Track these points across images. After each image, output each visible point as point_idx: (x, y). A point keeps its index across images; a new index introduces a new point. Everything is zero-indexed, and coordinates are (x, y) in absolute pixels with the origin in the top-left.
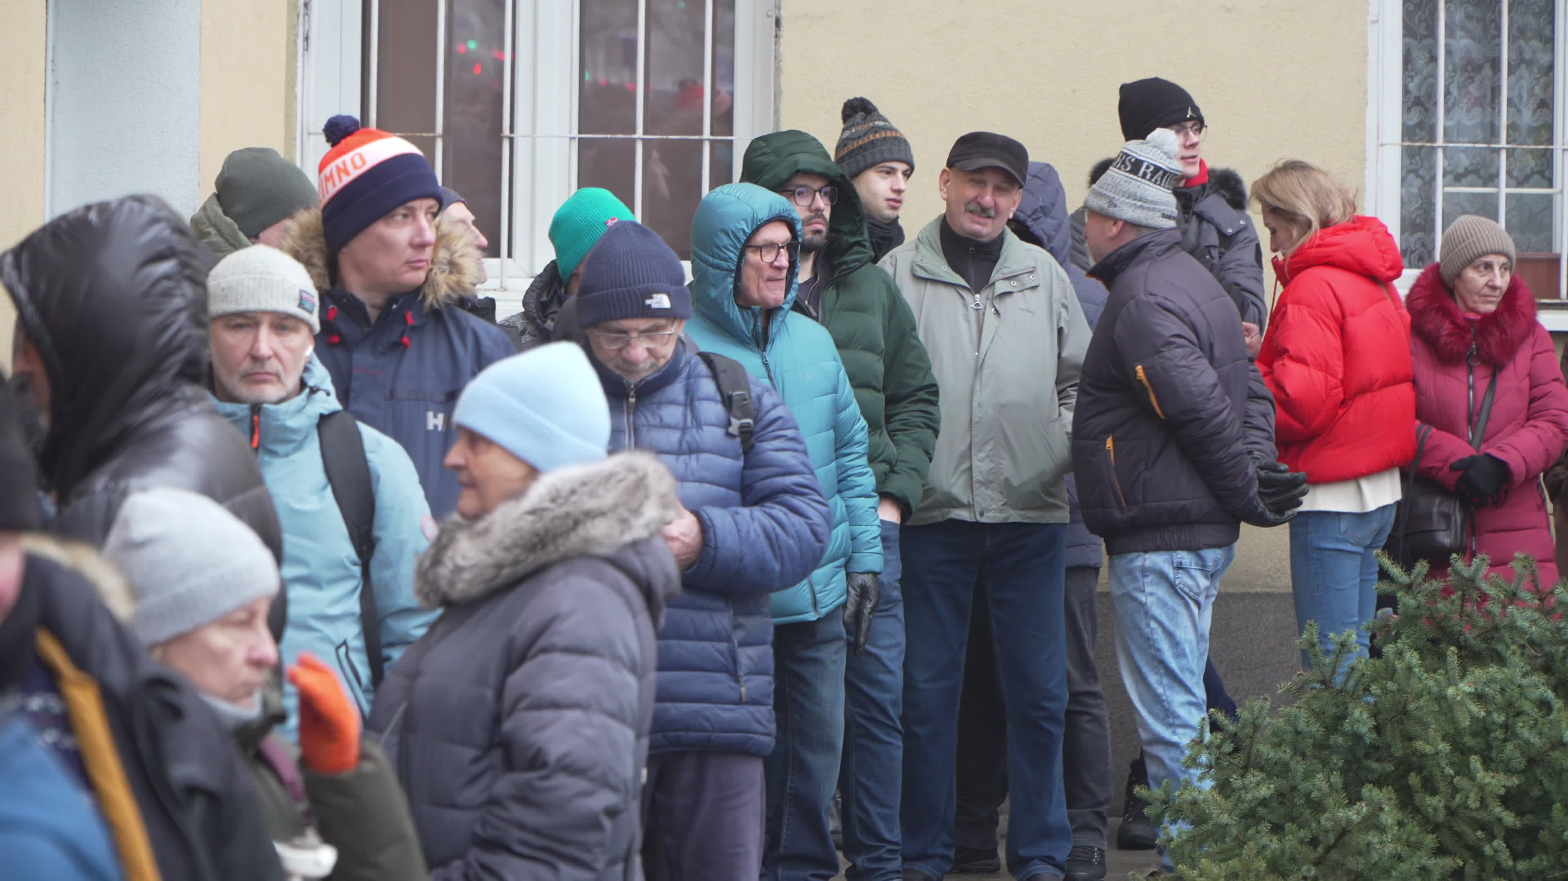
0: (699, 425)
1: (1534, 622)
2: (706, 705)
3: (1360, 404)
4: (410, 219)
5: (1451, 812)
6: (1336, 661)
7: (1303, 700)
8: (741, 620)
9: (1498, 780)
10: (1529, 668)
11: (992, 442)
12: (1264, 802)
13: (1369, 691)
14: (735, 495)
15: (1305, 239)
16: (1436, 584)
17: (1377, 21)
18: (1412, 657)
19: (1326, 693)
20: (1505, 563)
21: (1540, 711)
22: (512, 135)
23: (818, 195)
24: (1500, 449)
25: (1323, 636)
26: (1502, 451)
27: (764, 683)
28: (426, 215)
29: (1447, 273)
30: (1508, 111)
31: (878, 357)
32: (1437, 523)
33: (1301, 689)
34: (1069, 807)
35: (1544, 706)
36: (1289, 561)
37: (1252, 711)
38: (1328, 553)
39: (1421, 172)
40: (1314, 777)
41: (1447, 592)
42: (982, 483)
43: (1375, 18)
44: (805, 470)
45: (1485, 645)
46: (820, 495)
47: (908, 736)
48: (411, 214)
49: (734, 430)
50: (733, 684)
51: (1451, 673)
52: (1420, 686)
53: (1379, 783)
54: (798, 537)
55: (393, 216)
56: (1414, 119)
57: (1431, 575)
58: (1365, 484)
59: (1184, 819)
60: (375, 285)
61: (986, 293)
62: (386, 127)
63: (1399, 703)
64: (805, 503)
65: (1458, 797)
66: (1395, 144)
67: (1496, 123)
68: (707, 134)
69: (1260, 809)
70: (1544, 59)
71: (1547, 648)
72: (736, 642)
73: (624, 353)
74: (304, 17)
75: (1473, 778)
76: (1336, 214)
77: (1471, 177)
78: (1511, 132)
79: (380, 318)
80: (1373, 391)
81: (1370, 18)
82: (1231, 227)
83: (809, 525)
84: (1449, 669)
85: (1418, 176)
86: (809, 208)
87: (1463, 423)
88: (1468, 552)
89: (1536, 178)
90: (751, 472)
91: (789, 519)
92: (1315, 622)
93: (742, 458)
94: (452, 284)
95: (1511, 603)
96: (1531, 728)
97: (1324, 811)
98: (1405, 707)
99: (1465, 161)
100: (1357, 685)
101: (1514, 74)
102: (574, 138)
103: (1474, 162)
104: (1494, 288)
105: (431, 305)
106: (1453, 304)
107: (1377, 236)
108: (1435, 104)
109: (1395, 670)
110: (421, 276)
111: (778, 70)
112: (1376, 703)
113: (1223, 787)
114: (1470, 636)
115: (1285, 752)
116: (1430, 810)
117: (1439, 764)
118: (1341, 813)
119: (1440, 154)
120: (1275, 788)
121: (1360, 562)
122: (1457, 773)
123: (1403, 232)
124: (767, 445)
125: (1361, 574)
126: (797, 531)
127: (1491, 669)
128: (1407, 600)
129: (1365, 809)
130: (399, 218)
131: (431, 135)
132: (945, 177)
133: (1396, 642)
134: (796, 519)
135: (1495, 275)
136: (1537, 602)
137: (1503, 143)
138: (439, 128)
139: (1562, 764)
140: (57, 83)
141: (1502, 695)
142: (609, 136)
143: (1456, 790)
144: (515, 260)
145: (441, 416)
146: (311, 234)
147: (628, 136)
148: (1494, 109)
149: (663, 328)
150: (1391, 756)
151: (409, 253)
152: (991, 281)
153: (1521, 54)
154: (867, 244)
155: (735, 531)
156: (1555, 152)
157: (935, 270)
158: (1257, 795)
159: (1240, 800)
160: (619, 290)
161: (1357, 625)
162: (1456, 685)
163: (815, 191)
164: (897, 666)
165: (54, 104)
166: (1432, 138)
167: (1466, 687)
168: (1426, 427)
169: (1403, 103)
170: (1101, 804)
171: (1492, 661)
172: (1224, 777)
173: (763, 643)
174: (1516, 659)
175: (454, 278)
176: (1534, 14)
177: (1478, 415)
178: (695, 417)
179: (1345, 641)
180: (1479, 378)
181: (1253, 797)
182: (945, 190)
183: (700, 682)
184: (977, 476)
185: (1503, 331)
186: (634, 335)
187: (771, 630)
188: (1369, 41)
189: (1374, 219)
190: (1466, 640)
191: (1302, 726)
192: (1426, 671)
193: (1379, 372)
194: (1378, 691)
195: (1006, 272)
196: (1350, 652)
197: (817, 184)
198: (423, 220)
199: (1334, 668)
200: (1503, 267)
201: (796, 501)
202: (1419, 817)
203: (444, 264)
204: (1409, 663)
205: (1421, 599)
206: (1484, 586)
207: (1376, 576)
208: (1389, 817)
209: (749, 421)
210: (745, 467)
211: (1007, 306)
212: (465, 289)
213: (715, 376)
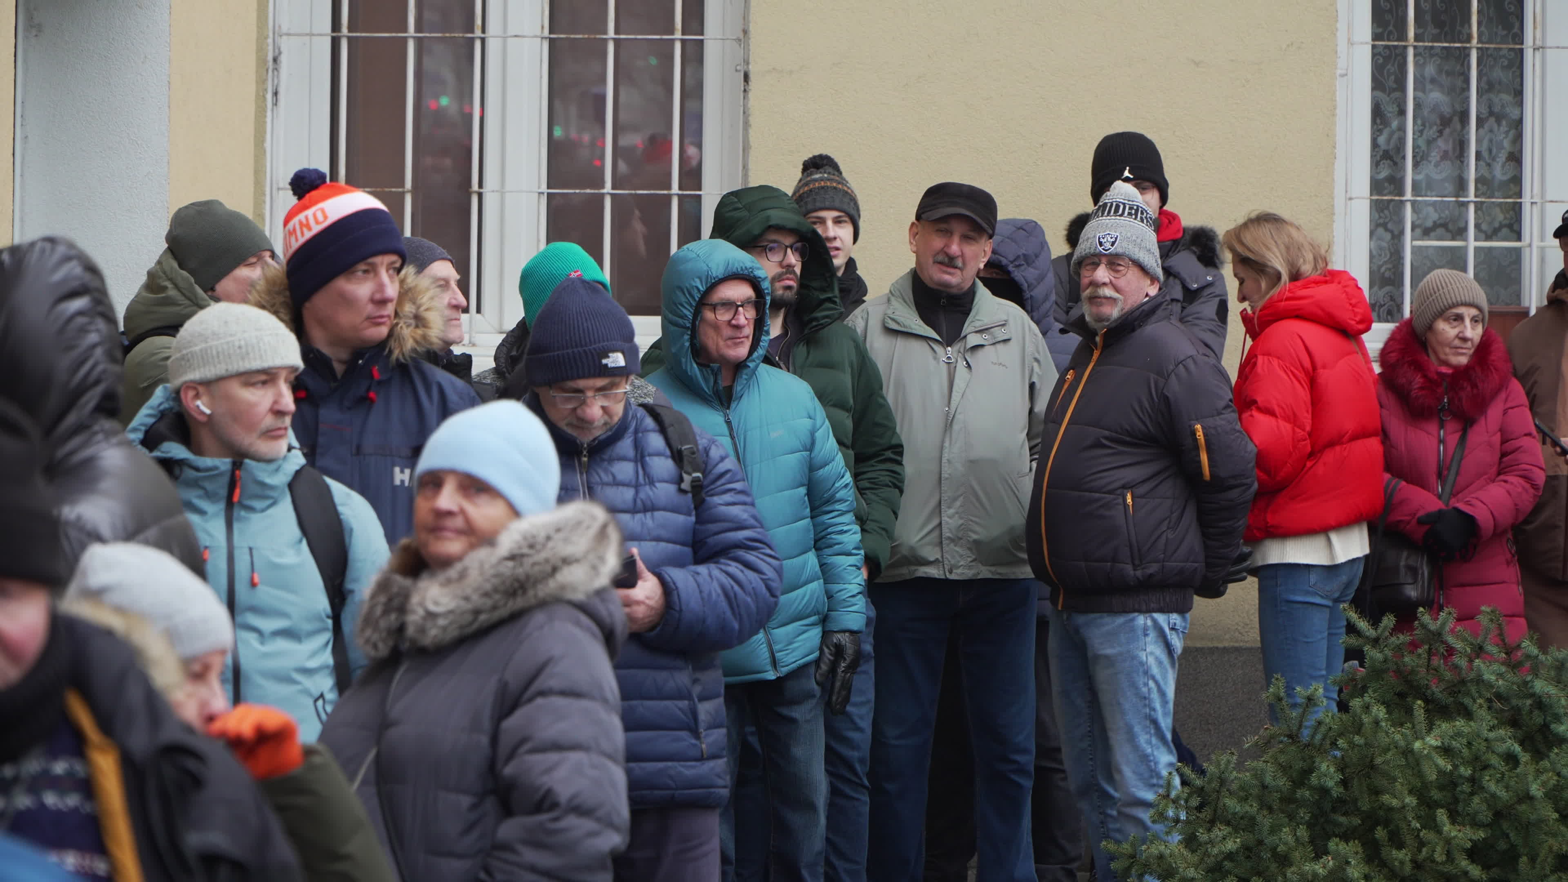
0: (651, 482)
1: (1500, 675)
2: (670, 764)
3: (1330, 457)
4: (372, 275)
5: (1417, 865)
6: (1303, 715)
7: (1270, 754)
8: (698, 675)
9: (1464, 833)
10: (1496, 722)
11: (962, 498)
12: (1230, 856)
13: (1336, 745)
14: (688, 550)
15: (1275, 291)
16: (1403, 638)
17: (1346, 75)
18: (1379, 711)
19: (1293, 748)
20: (1472, 618)
21: (1507, 764)
22: (481, 190)
23: (789, 251)
24: (1468, 503)
25: (1289, 690)
26: (1470, 505)
27: (720, 736)
28: (387, 271)
29: (1418, 326)
30: (1476, 164)
31: (847, 414)
32: (1404, 576)
33: (1268, 743)
34: (1036, 863)
35: (1511, 759)
36: (1257, 615)
37: (1218, 764)
38: (1296, 606)
39: (1390, 226)
40: (1281, 831)
41: (1414, 645)
42: (951, 540)
43: (1344, 72)
44: (758, 525)
45: (1452, 699)
46: (771, 548)
47: (876, 791)
48: (372, 270)
49: (685, 485)
50: (694, 741)
51: (1418, 727)
52: (1387, 740)
53: (1345, 837)
54: (755, 594)
55: (353, 272)
56: (1384, 174)
57: (1397, 629)
58: (1334, 537)
59: (1151, 874)
60: (338, 341)
61: (958, 346)
62: (354, 182)
63: (1366, 756)
64: (757, 557)
65: (1424, 850)
66: (1364, 198)
67: (1465, 177)
68: (675, 189)
69: (1226, 863)
70: (1514, 113)
71: (1514, 702)
72: (695, 698)
73: (579, 411)
74: (273, 72)
75: (1439, 832)
76: (1307, 268)
77: (1440, 231)
78: (1479, 186)
79: (346, 373)
80: (1343, 443)
81: (1339, 72)
82: (1196, 282)
83: (762, 580)
84: (1416, 723)
85: (1387, 230)
86: (780, 264)
87: (1433, 478)
88: (1435, 606)
89: (1505, 231)
90: (703, 527)
91: (746, 576)
92: (1281, 677)
93: (694, 513)
94: (418, 338)
95: (1478, 657)
96: (1498, 781)
97: (1291, 865)
98: (1372, 761)
99: (1433, 216)
100: (1323, 739)
101: (1483, 127)
102: (543, 193)
103: (1443, 215)
104: (1465, 340)
105: (397, 360)
106: (1426, 358)
107: (1347, 289)
108: (1404, 158)
109: (1361, 725)
110: (383, 331)
111: (746, 125)
112: (1343, 757)
113: (1190, 841)
114: (1436, 689)
115: (1251, 806)
116: (1396, 863)
117: (1405, 817)
118: (1307, 867)
119: (1408, 208)
120: (1241, 842)
121: (1328, 616)
122: (1424, 827)
123: (1371, 286)
124: (717, 499)
125: (1329, 628)
126: (753, 588)
127: (1458, 723)
128: (1373, 654)
129: (1331, 863)
130: (360, 274)
131: (400, 190)
132: (915, 230)
133: (1362, 697)
134: (751, 574)
135: (1465, 327)
136: (1504, 655)
137: (1472, 197)
138: (408, 184)
139: (1529, 819)
140: (26, 137)
141: (1470, 748)
142: (577, 191)
143: (1422, 844)
144: (483, 316)
145: (407, 470)
146: (277, 289)
147: (596, 191)
148: (1462, 162)
149: (617, 385)
150: (1358, 810)
151: (370, 309)
152: (962, 335)
153: (1490, 107)
154: (837, 300)
155: (697, 593)
156: (1523, 204)
157: (907, 322)
158: (1223, 848)
159: (1206, 854)
160: (576, 350)
161: (1326, 678)
162: (1423, 739)
163: (787, 247)
164: (866, 724)
165: (23, 158)
166: (1401, 192)
167: (1432, 741)
168: (1395, 481)
169: (1372, 156)
170: (1073, 860)
171: (1459, 714)
172: (1190, 832)
173: (717, 696)
174: (1483, 713)
175: (420, 332)
176: (1503, 67)
177: (1448, 469)
178: (646, 473)
179: (1312, 695)
180: (1450, 433)
181: (1220, 850)
182: (914, 243)
183: (664, 741)
184: (946, 533)
185: (1474, 386)
186: (590, 394)
187: (723, 687)
188: (1338, 93)
189: (1345, 272)
190: (1433, 693)
191: (1268, 779)
192: (1393, 725)
193: (1349, 425)
194: (1345, 746)
195: (978, 325)
196: (1315, 705)
197: (788, 240)
198: (384, 276)
199: (1301, 722)
200: (1474, 320)
201: (750, 557)
202: (1385, 871)
203: (409, 318)
204: (1376, 717)
205: (1388, 652)
206: (1451, 640)
207: (1344, 630)
208: (1355, 871)
209: (699, 475)
210: (697, 522)
211: (979, 359)
212: (431, 343)
213: (663, 430)
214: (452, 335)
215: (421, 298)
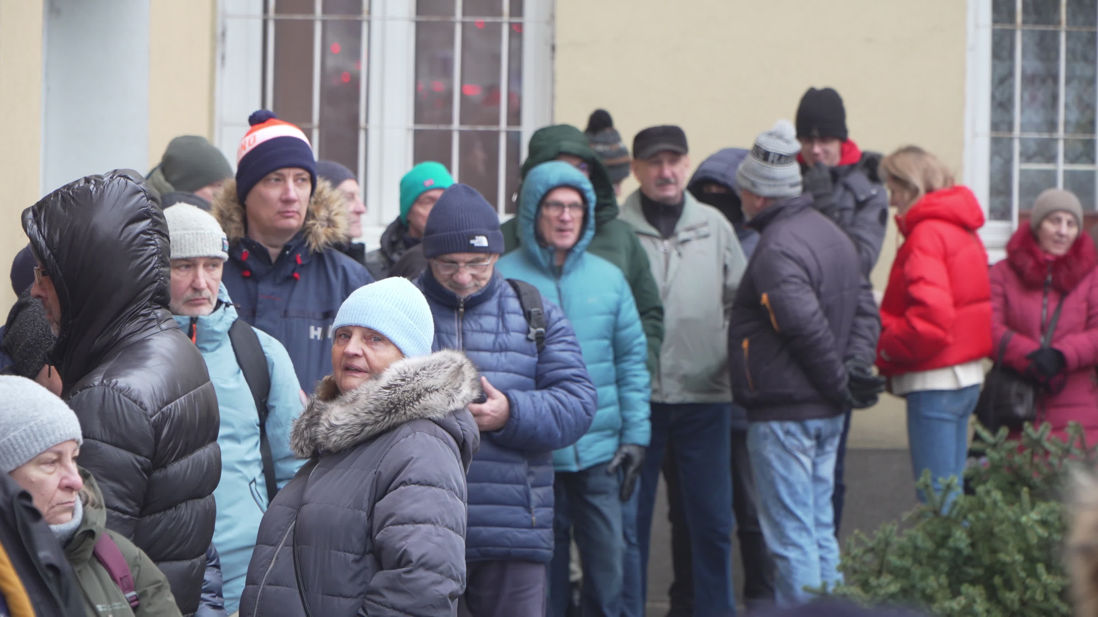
0: (507, 331)
2: (509, 529)
4: (281, 182)
5: (1023, 603)
7: (921, 525)
8: (533, 469)
9: (1056, 581)
11: (674, 346)
12: (892, 596)
13: (967, 518)
14: (531, 381)
16: (1014, 444)
17: (973, 49)
18: (997, 495)
19: (936, 520)
20: (1062, 430)
22: (367, 127)
24: (1060, 345)
25: (934, 480)
27: (547, 513)
28: (295, 181)
30: (1065, 112)
32: (1014, 399)
33: (919, 517)
37: (884, 532)
38: (933, 420)
39: (1003, 154)
40: (928, 578)
41: (1021, 449)
42: (667, 375)
43: (972, 47)
44: (580, 365)
45: (1047, 486)
46: (589, 382)
48: (282, 179)
49: (531, 336)
50: (527, 514)
51: (1024, 506)
52: (1002, 515)
53: (973, 582)
54: (575, 412)
55: (268, 179)
56: (999, 118)
57: (1010, 437)
58: (959, 369)
61: (672, 240)
63: (988, 527)
64: (580, 388)
65: (1028, 593)
66: (986, 135)
67: (1056, 119)
68: (503, 126)
72: (529, 485)
73: (454, 277)
74: (221, 43)
75: (1039, 580)
76: (939, 184)
77: (1039, 158)
78: (1066, 126)
79: (278, 260)
81: (968, 47)
82: (863, 195)
83: (582, 403)
84: (1023, 503)
85: (1001, 157)
89: (1084, 158)
90: (543, 365)
91: (568, 399)
92: (928, 470)
93: (537, 355)
94: (329, 235)
95: (1066, 457)
97: (935, 602)
98: (992, 530)
99: (1033, 147)
100: (958, 514)
101: (1069, 85)
102: (411, 129)
103: (1040, 147)
104: (1064, 237)
105: (314, 250)
106: (1037, 248)
107: (968, 199)
108: (1014, 106)
109: (985, 504)
111: (553, 82)
112: (971, 527)
113: (864, 586)
114: (1037, 480)
115: (907, 561)
116: (1009, 602)
117: (1015, 569)
118: (947, 604)
119: (1017, 142)
120: (900, 586)
121: (956, 427)
122: (1029, 576)
123: (990, 197)
124: (553, 347)
126: (574, 408)
127: (1051, 504)
128: (992, 454)
129: (963, 601)
131: (309, 126)
133: (985, 484)
134: (573, 399)
135: (1063, 227)
136: (1084, 456)
137: (1061, 135)
138: (316, 120)
141: (1060, 521)
142: (433, 127)
143: (1027, 588)
145: (320, 330)
147: (448, 127)
148: (1054, 110)
149: (483, 260)
150: (982, 564)
151: (280, 206)
152: (675, 232)
153: (1073, 71)
155: (532, 408)
156: (1095, 141)
158: (888, 591)
159: (876, 594)
160: (452, 233)
162: (1028, 514)
166: (1012, 131)
167: (1034, 516)
168: (1010, 332)
169: (990, 106)
171: (1052, 498)
173: (548, 485)
175: (330, 230)
177: (1049, 326)
178: (504, 326)
180: (1051, 301)
181: (886, 592)
183: (504, 513)
184: (663, 370)
185: (1069, 268)
186: (462, 264)
187: (553, 475)
188: (967, 63)
190: (1035, 483)
191: (919, 542)
192: (1007, 505)
194: (973, 519)
195: (687, 226)
198: (291, 183)
200: (1069, 222)
201: (574, 386)
202: (1001, 606)
203: (324, 221)
204: (995, 499)
205: (1003, 454)
206: (1047, 445)
207: (971, 437)
208: (980, 607)
209: (542, 329)
210: (539, 362)
211: (688, 249)
212: (339, 238)
213: (519, 296)
214: (354, 232)
215: (333, 206)
